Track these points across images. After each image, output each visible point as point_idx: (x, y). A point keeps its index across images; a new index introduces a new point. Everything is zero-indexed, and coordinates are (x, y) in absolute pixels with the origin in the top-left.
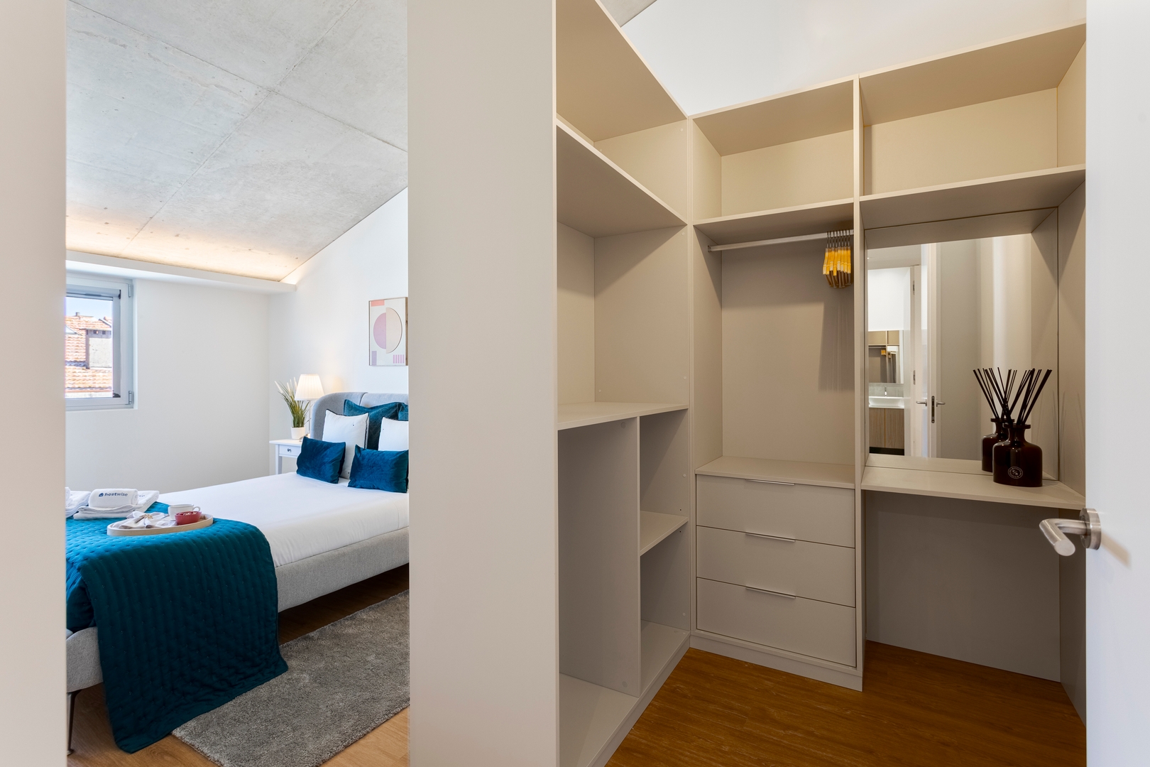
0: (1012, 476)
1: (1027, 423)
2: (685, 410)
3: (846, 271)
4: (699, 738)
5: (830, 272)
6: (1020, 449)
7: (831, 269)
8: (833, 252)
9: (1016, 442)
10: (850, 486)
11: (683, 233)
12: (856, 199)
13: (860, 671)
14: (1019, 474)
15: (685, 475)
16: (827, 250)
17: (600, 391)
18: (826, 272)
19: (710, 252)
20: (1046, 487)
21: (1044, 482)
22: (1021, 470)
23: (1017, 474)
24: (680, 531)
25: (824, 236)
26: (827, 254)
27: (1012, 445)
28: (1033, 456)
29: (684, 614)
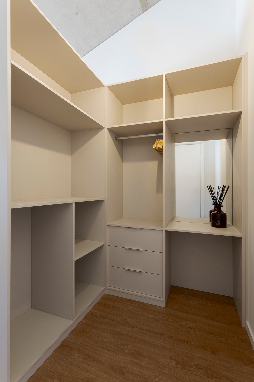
0: (217, 224)
1: (222, 205)
2: (104, 200)
3: (161, 147)
4: (96, 336)
5: (155, 147)
6: (219, 214)
7: (156, 146)
8: (158, 141)
9: (218, 212)
10: (161, 229)
11: (103, 131)
12: (164, 120)
13: (164, 300)
14: (219, 223)
15: (103, 226)
16: (156, 140)
17: (73, 193)
18: (154, 147)
19: (116, 140)
20: (228, 228)
21: (227, 226)
22: (220, 222)
23: (218, 223)
24: (101, 247)
25: (155, 135)
26: (156, 141)
27: (217, 213)
28: (224, 217)
29: (103, 281)
